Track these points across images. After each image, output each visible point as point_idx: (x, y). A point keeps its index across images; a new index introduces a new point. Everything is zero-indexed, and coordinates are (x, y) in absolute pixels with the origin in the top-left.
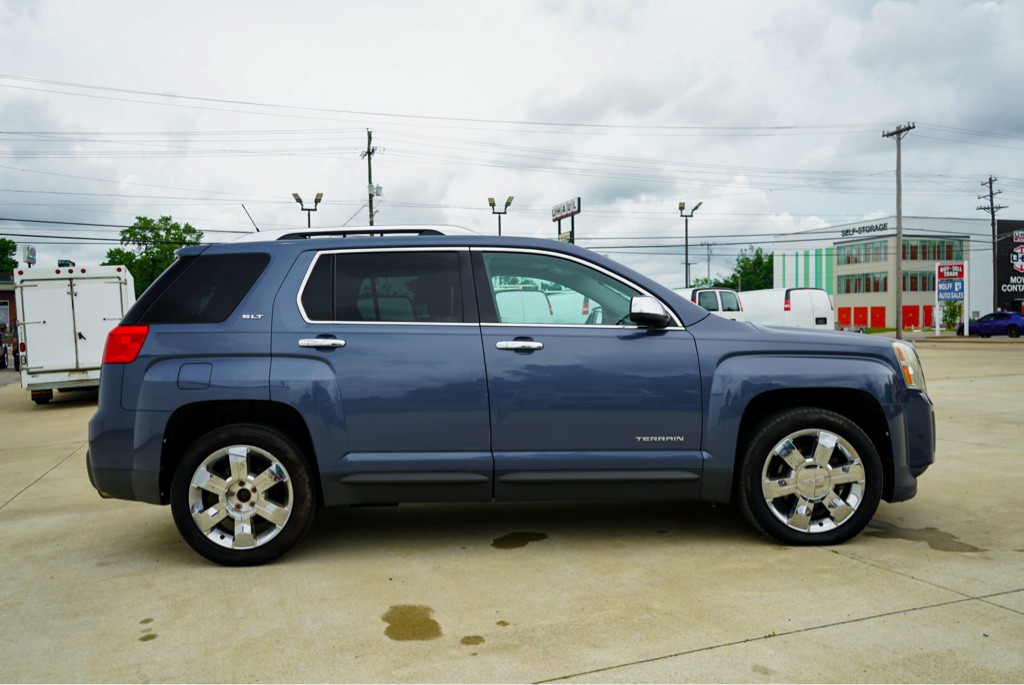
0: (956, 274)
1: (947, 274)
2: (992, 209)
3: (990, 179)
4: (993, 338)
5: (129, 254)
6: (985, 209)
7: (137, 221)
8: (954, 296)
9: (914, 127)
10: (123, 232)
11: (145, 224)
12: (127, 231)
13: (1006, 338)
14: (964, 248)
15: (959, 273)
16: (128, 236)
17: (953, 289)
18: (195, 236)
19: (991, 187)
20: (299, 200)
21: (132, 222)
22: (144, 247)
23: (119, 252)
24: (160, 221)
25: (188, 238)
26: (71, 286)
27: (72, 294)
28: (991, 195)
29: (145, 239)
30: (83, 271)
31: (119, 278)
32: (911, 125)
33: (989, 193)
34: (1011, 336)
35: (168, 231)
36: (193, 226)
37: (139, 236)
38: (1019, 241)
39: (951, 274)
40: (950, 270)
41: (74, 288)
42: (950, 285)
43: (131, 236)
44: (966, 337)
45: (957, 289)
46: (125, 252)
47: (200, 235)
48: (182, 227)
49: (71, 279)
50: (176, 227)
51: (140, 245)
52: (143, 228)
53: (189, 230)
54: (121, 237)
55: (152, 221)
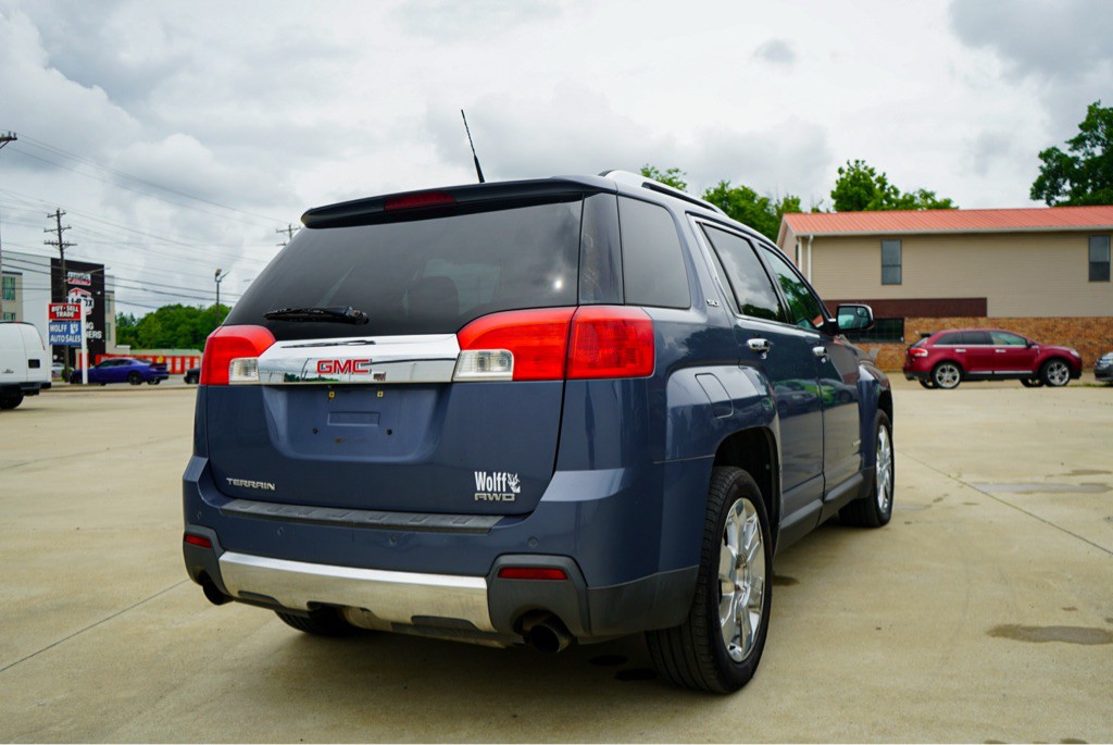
0: (72, 315)
1: (61, 314)
2: (61, 246)
3: (58, 212)
4: (108, 386)
6: (53, 244)
8: (70, 340)
9: (15, 139)
13: (127, 385)
14: (17, 286)
15: (75, 313)
17: (68, 331)
19: (59, 221)
28: (60, 229)
32: (12, 136)
33: (57, 227)
34: (133, 383)
38: (73, 283)
39: (65, 314)
40: (64, 310)
42: (64, 327)
44: (85, 385)
45: (72, 332)
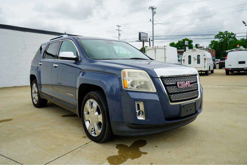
5: (216, 41)
7: (219, 33)
10: (215, 36)
11: (221, 33)
12: (216, 36)
16: (216, 37)
18: (234, 35)
20: (244, 23)
21: (218, 33)
22: (220, 39)
23: (214, 41)
24: (225, 32)
25: (232, 36)
26: (155, 50)
27: (155, 52)
29: (221, 37)
30: (158, 47)
31: (165, 48)
35: (227, 35)
36: (233, 33)
37: (219, 37)
41: (156, 51)
43: (217, 37)
46: (215, 41)
47: (235, 35)
48: (230, 33)
49: (155, 49)
50: (229, 33)
51: (219, 39)
52: (220, 35)
53: (232, 34)
54: (215, 37)
55: (223, 32)
